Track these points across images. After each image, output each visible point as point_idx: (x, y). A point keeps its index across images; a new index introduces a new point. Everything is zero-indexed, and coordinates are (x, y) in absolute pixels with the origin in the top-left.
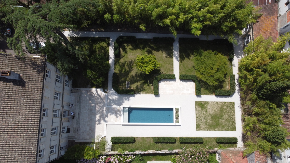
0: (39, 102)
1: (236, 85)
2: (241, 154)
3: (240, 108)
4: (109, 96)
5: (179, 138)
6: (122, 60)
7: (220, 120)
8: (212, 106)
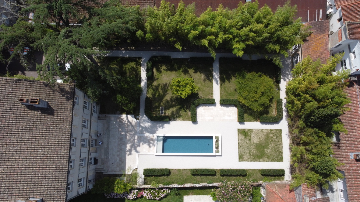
0: (69, 131)
1: (283, 111)
2: (288, 188)
3: (288, 137)
4: (141, 123)
5: (220, 169)
6: (155, 83)
7: (266, 149)
8: (256, 134)
